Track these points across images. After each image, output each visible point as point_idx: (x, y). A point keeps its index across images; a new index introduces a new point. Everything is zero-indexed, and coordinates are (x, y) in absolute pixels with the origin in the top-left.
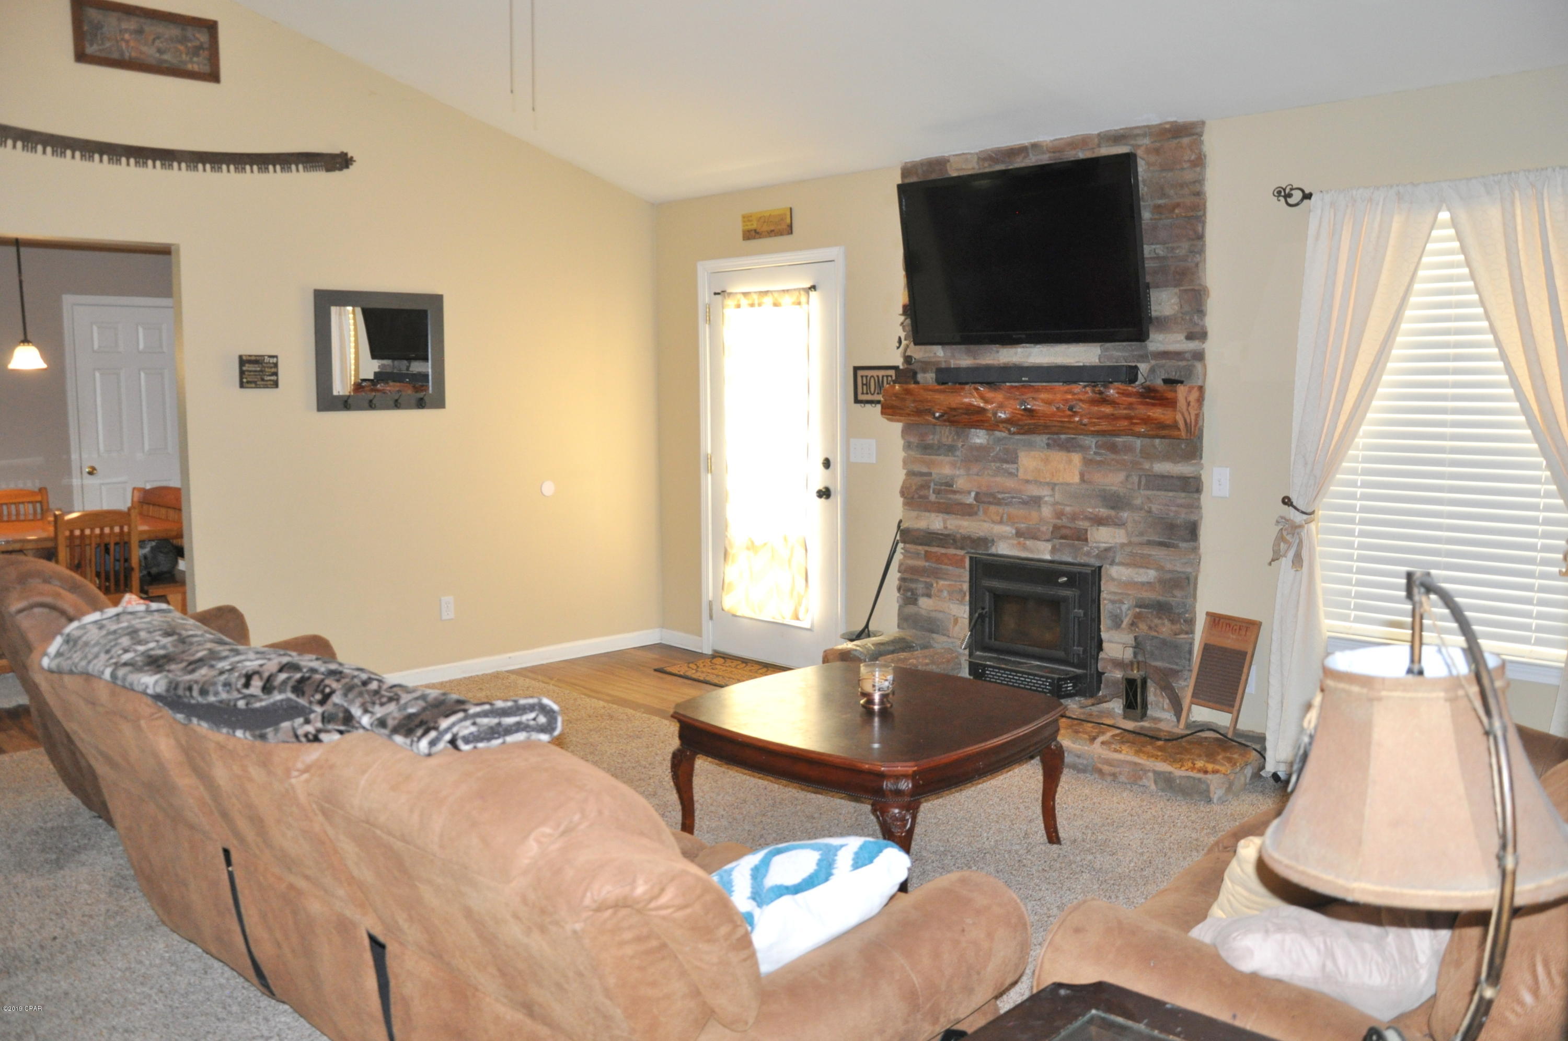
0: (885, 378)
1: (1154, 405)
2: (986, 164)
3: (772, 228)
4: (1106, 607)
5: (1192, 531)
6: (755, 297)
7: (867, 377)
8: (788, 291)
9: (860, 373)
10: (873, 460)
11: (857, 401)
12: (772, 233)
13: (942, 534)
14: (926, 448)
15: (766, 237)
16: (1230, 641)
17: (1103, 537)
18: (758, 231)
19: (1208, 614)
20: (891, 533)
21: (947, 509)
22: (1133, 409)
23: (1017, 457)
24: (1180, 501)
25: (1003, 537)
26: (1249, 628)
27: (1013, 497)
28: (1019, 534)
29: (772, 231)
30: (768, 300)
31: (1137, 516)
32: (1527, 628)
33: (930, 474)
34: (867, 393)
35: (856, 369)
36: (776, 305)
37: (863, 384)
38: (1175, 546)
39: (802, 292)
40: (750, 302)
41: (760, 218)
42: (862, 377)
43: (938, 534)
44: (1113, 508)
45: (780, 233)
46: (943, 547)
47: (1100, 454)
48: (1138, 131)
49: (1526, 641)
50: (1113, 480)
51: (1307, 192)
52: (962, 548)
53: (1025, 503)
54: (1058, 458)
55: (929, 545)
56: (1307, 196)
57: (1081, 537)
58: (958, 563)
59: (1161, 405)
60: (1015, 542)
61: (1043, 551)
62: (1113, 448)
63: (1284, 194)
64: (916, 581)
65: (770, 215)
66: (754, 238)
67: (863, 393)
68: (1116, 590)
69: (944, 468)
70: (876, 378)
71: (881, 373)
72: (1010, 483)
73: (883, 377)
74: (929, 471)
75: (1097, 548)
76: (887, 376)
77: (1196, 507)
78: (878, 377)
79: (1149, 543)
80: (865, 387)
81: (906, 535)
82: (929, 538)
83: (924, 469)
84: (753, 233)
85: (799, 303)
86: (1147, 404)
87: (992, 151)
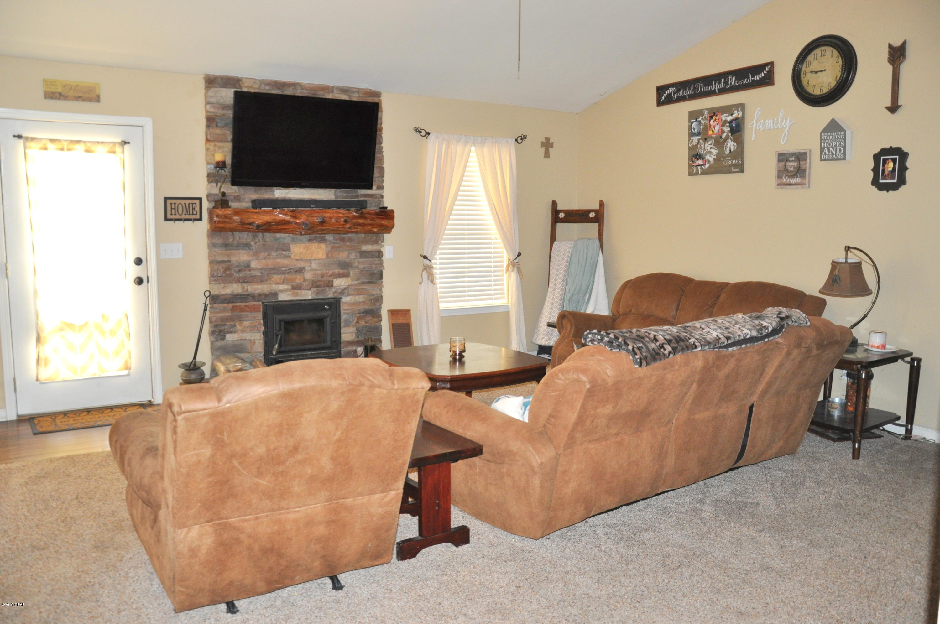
0: (191, 205)
1: (383, 218)
2: (267, 88)
3: (80, 95)
4: (344, 317)
5: (380, 275)
6: (65, 144)
7: (175, 204)
8: (102, 143)
9: (169, 201)
10: (181, 256)
11: (166, 219)
12: (78, 98)
13: (244, 295)
14: (226, 246)
15: (73, 100)
16: (401, 320)
17: (340, 283)
18: (63, 94)
19: (389, 311)
20: (202, 300)
21: (244, 280)
22: (373, 220)
23: (290, 247)
24: (376, 262)
25: (282, 291)
26: (407, 312)
27: (290, 269)
28: (294, 288)
29: (79, 97)
30: (80, 148)
31: (357, 271)
32: (491, 295)
33: (230, 261)
34: (175, 214)
35: (166, 199)
36: (87, 151)
37: (172, 209)
38: (375, 283)
39: (117, 145)
40: (60, 147)
41: (66, 85)
42: (171, 204)
43: (241, 295)
44: (343, 269)
45: (90, 100)
46: (246, 302)
47: (336, 243)
48: (355, 90)
49: (491, 299)
50: (343, 256)
51: (427, 131)
52: (259, 301)
53: (296, 271)
54: (314, 246)
55: (233, 302)
56: (428, 134)
57: (330, 285)
58: (254, 309)
59: (387, 219)
60: (291, 292)
61: (308, 295)
62: (343, 240)
63: (418, 130)
64: (225, 325)
65: (78, 85)
66: (59, 99)
67: (171, 214)
68: (348, 308)
69: (242, 256)
70: (184, 205)
71: (187, 202)
72: (286, 262)
73: (189, 204)
74: (229, 259)
75: (340, 289)
76: (192, 204)
77: (381, 264)
78: (185, 204)
79: (363, 283)
80: (173, 211)
81: (214, 299)
82: (234, 298)
83: (226, 259)
84: (58, 96)
85: (114, 152)
86: (380, 218)
87: (271, 81)
